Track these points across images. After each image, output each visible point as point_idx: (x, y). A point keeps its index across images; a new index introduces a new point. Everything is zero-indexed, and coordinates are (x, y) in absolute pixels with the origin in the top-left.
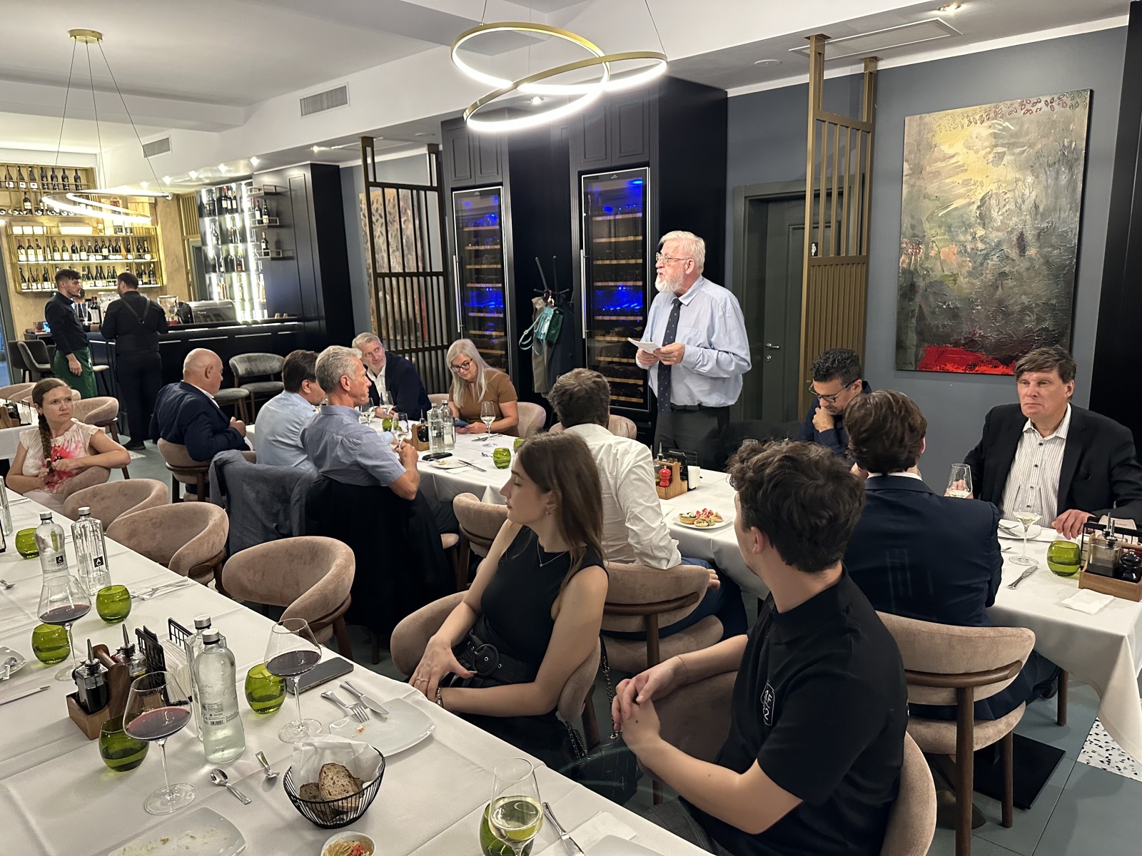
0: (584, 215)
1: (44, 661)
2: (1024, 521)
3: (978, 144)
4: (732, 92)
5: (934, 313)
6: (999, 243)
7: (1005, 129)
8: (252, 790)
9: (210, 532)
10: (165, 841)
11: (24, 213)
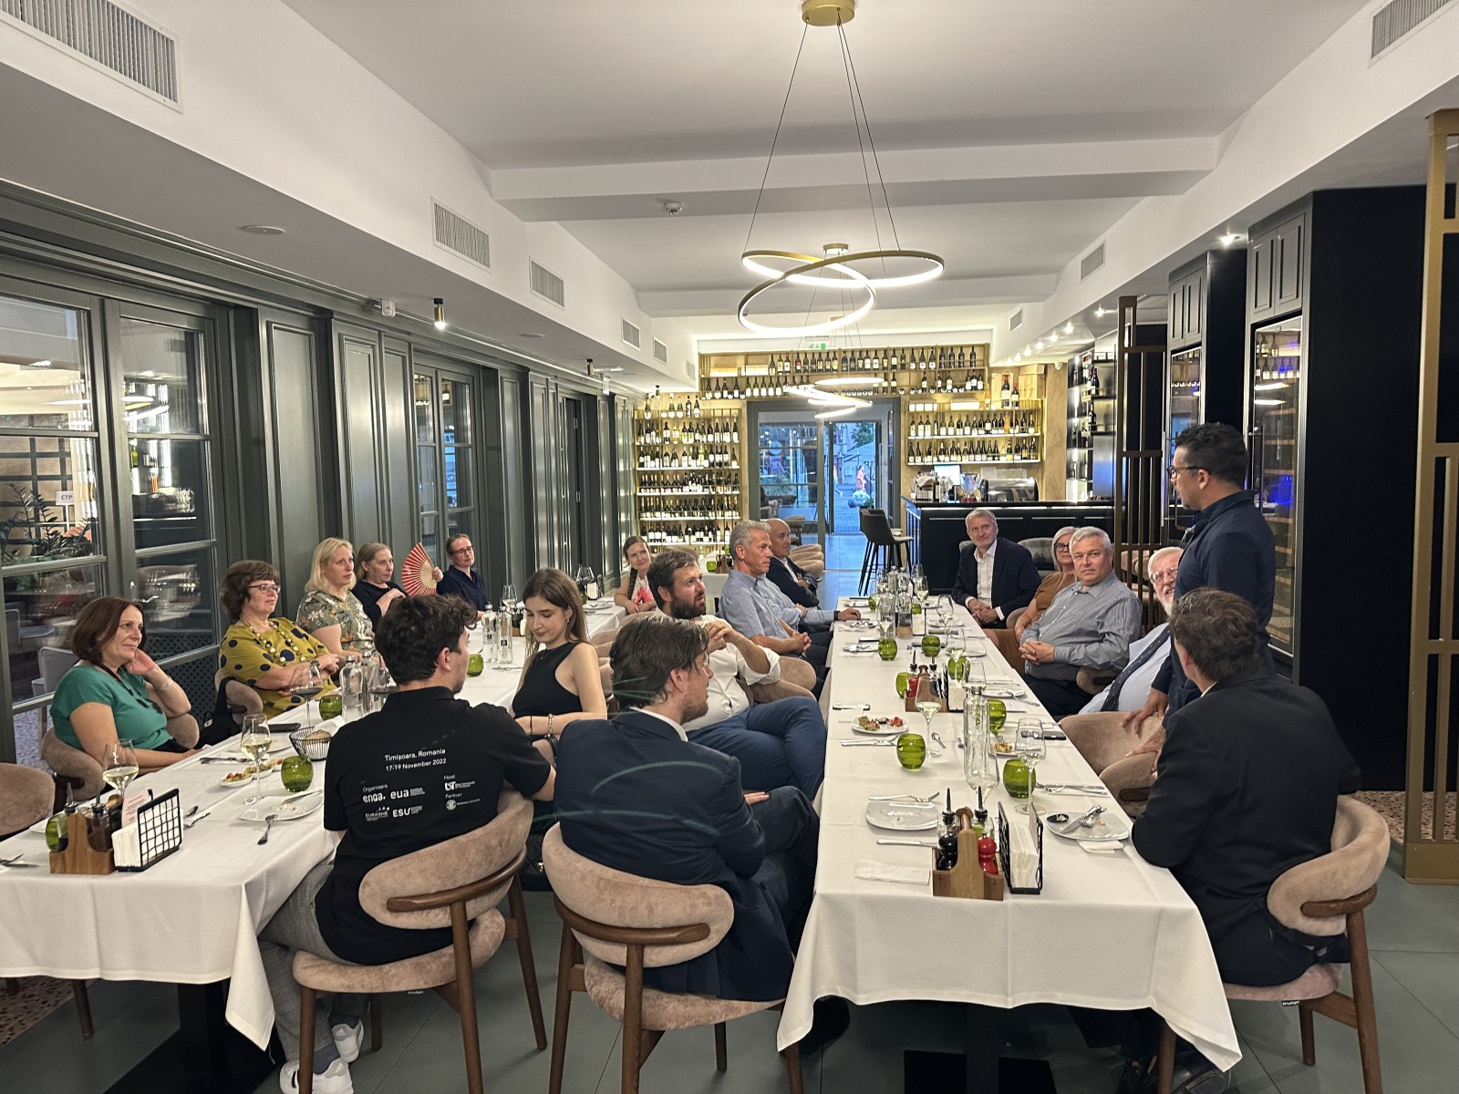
11: (920, 391)
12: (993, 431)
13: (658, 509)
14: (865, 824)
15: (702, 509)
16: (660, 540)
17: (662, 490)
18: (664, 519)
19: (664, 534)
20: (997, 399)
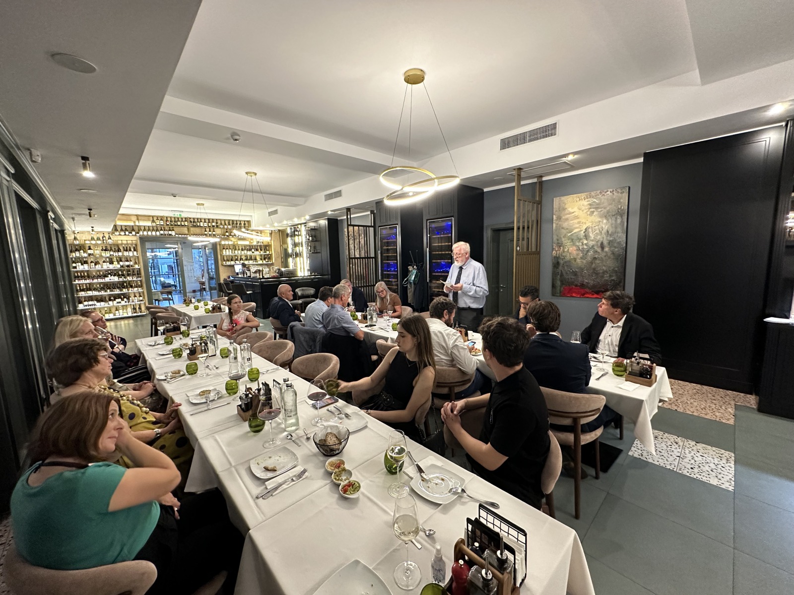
0: (428, 235)
1: (229, 394)
2: (603, 354)
3: (583, 208)
4: (485, 190)
5: (567, 273)
6: (593, 246)
7: (594, 202)
8: (301, 441)
9: (288, 351)
10: (270, 457)
12: (255, 252)
13: (90, 290)
15: (118, 288)
16: (92, 305)
17: (91, 280)
18: (93, 294)
19: (95, 302)
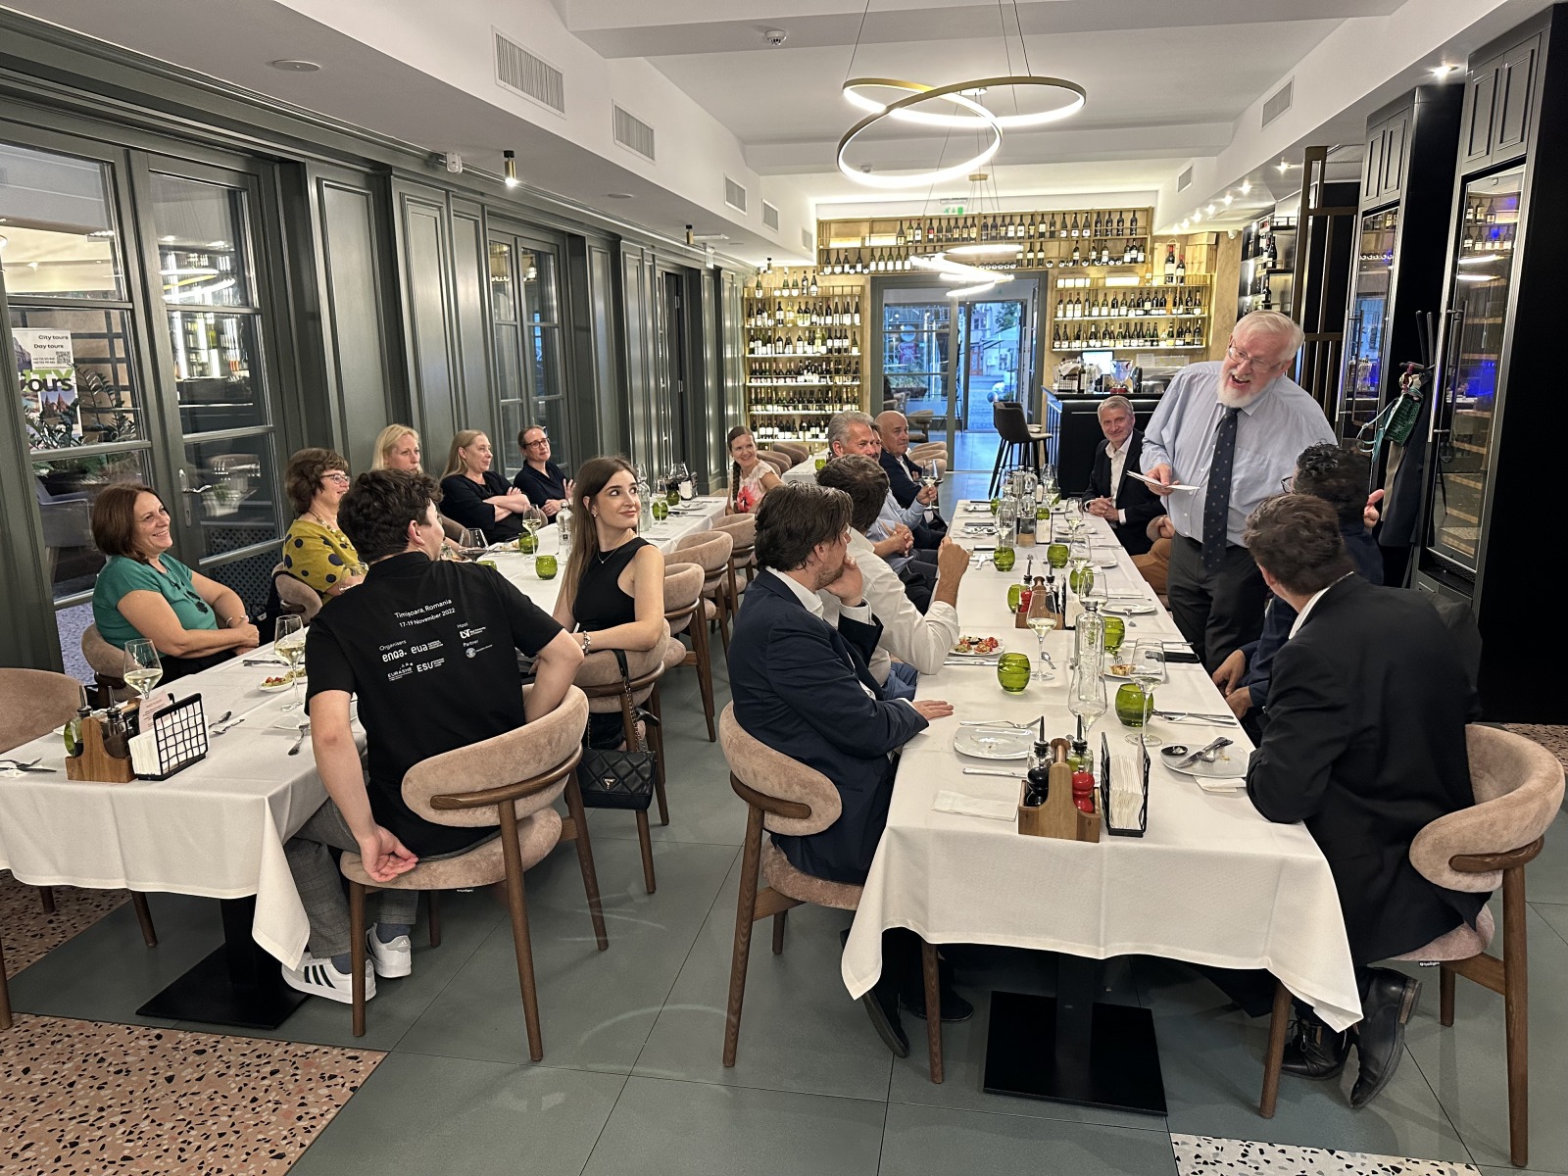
11: (1071, 264)
12: (1153, 312)
13: (770, 401)
14: (952, 750)
15: (818, 401)
16: (772, 436)
17: (775, 380)
18: (776, 413)
19: (776, 429)
20: (1159, 272)
